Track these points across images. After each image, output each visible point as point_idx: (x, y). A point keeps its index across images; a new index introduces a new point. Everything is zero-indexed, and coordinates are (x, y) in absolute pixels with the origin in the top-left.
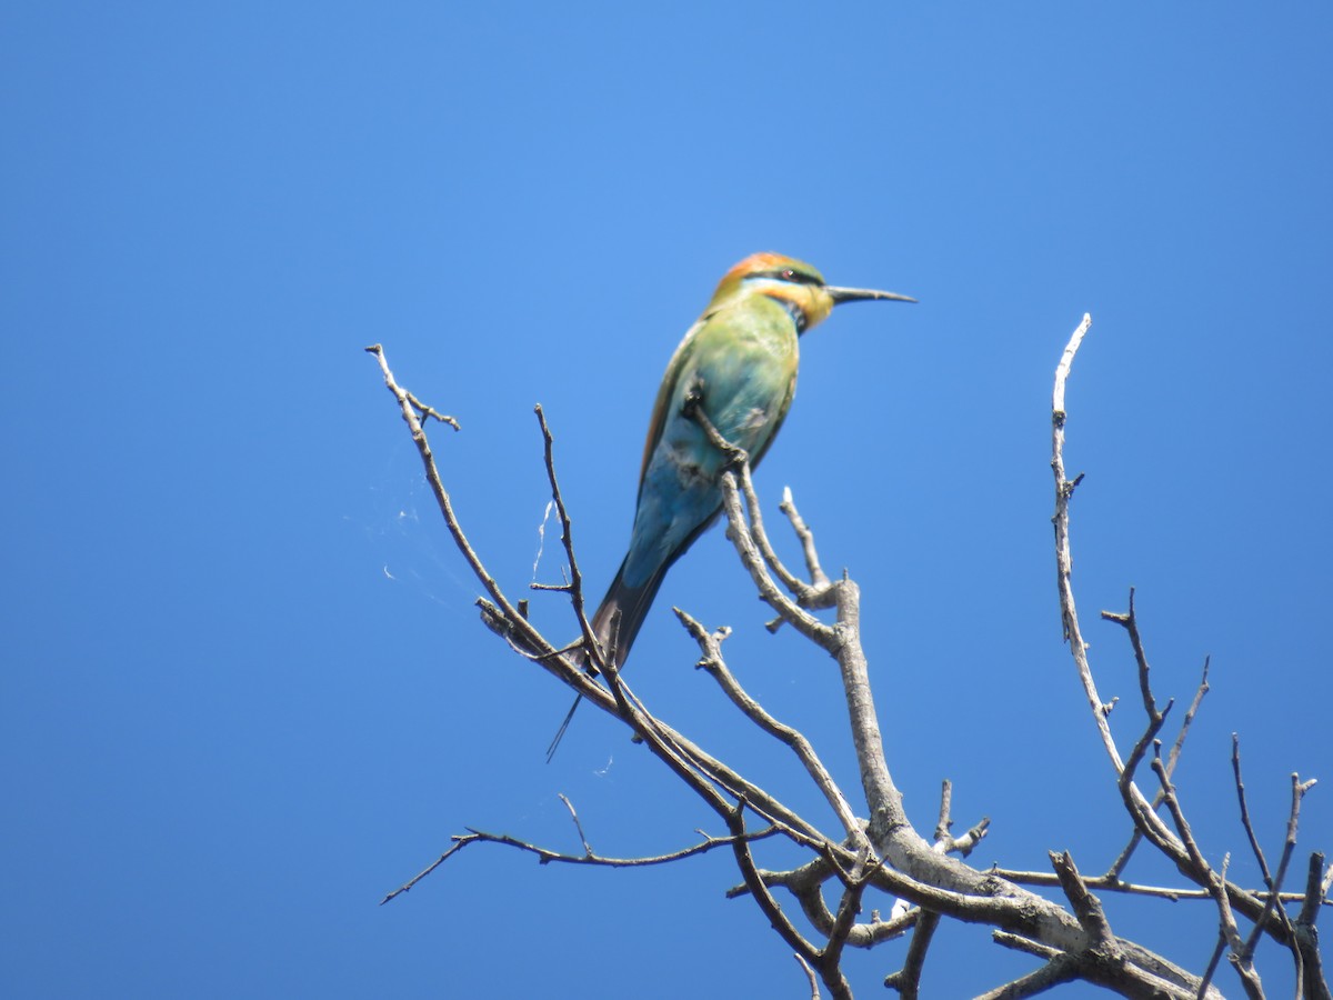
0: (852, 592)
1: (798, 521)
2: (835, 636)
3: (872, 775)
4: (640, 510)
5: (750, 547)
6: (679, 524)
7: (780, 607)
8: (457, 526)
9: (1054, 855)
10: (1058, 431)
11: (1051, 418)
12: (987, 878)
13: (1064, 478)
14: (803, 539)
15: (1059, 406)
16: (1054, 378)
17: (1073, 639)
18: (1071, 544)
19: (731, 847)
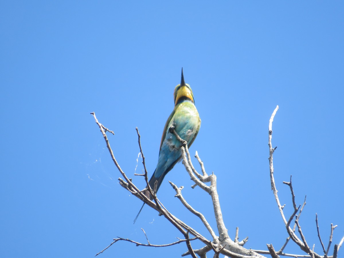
0: (214, 178)
1: (200, 160)
2: (210, 189)
3: (220, 225)
4: (160, 157)
5: (188, 166)
6: (169, 161)
7: (196, 181)
8: (115, 159)
9: (268, 245)
10: (270, 135)
11: (268, 132)
12: (250, 251)
13: (272, 147)
14: (201, 165)
15: (270, 129)
16: (269, 122)
17: (274, 189)
18: (273, 165)
19: (185, 242)
